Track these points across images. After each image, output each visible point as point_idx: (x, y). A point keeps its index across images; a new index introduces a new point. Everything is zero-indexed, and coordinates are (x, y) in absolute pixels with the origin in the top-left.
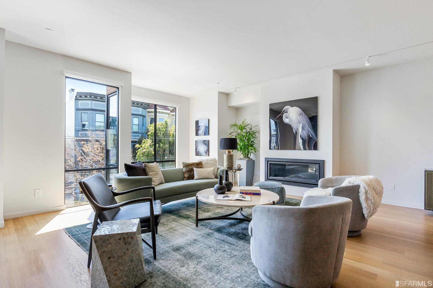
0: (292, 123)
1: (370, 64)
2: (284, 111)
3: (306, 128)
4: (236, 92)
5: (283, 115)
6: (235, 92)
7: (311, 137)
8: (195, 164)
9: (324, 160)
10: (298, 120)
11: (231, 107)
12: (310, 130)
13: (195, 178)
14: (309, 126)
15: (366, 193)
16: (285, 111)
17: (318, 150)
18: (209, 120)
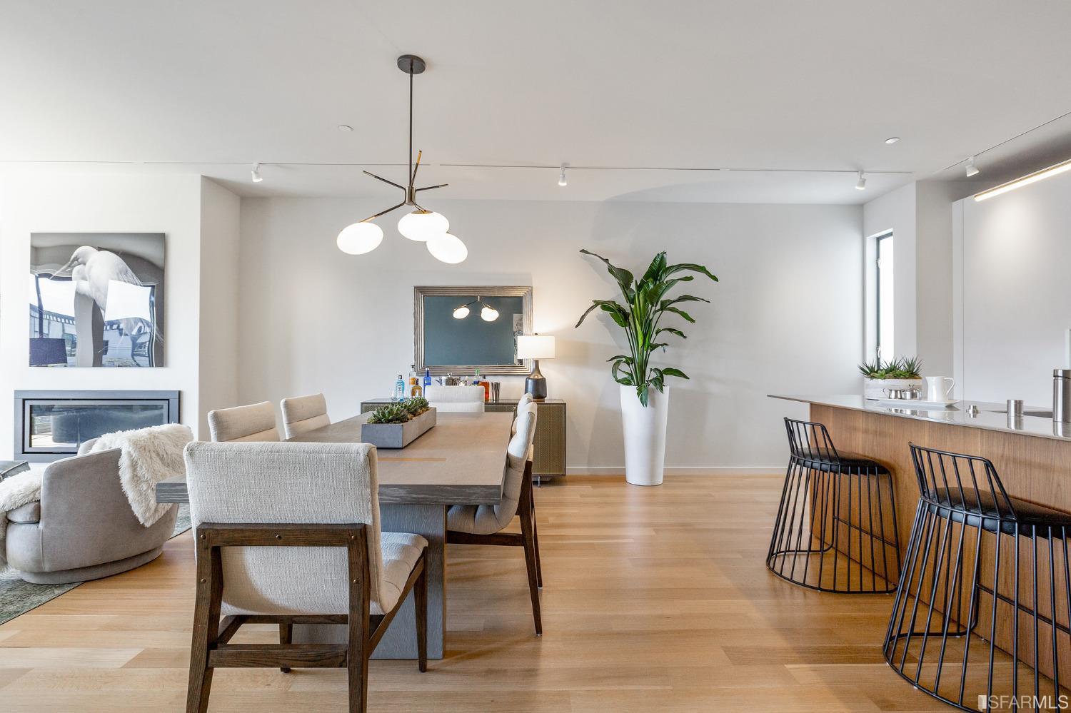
0: (98, 294)
1: (261, 180)
2: (76, 259)
5: (72, 271)
9: (180, 392)
15: (134, 466)
16: (79, 260)
17: (166, 366)
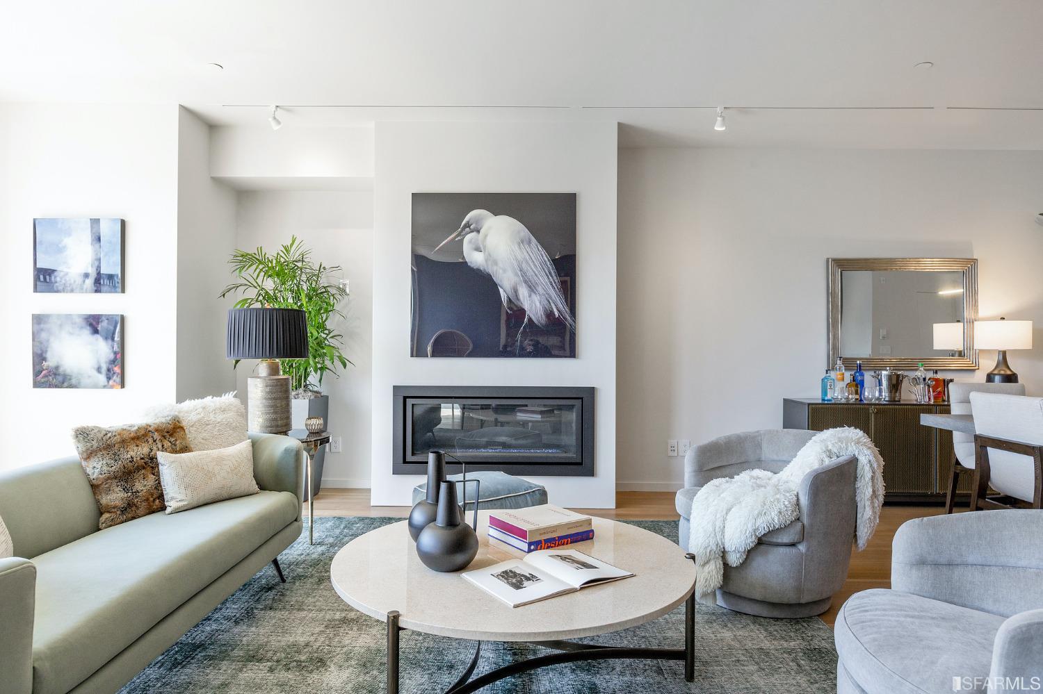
0: (495, 268)
2: (468, 225)
3: (540, 289)
4: (279, 122)
5: (462, 240)
6: (273, 123)
7: (557, 316)
8: (157, 430)
9: (593, 388)
10: (517, 260)
11: (221, 183)
12: (552, 293)
13: (172, 505)
14: (551, 282)
16: (472, 227)
17: (578, 358)
18: (123, 223)
